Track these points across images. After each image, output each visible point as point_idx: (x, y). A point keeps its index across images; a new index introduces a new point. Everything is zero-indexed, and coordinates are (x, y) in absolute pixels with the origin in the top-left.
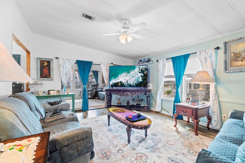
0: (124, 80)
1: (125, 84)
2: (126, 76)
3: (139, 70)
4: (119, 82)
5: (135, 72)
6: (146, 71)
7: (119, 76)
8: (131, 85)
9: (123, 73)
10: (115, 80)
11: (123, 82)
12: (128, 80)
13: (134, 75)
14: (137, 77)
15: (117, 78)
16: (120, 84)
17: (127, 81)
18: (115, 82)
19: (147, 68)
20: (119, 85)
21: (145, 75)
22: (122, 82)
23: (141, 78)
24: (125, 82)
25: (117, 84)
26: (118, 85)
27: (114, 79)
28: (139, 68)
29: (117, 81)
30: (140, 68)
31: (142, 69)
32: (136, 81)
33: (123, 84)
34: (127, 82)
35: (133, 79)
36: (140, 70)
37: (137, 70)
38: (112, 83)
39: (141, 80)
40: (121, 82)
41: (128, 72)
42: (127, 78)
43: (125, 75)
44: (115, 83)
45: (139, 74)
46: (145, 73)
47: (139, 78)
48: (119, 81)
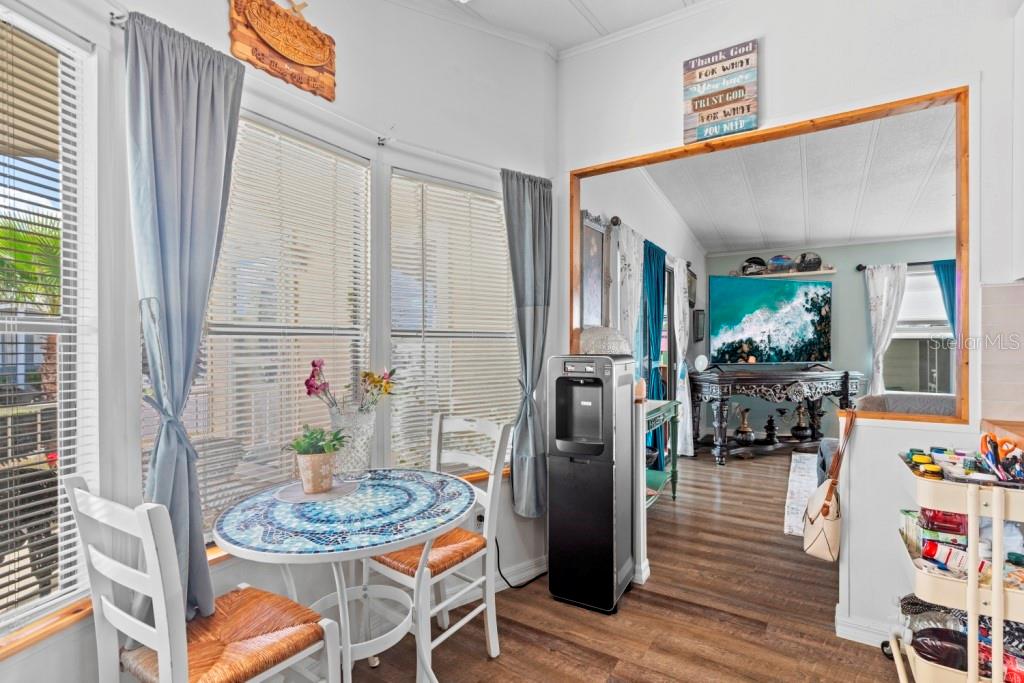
0: (759, 333)
1: (762, 346)
2: (767, 321)
3: (807, 301)
4: (744, 340)
5: (793, 309)
6: (827, 307)
7: (744, 319)
8: (781, 351)
9: (757, 312)
10: (730, 333)
11: (757, 339)
12: (772, 332)
13: (790, 319)
14: (799, 324)
15: (737, 327)
16: (746, 348)
17: (769, 336)
18: (730, 341)
19: (828, 295)
20: (743, 352)
21: (822, 318)
22: (754, 339)
23: (811, 329)
24: (762, 341)
25: (737, 348)
26: (739, 351)
27: (726, 330)
28: (806, 294)
29: (737, 338)
30: (811, 296)
31: (815, 300)
32: (796, 339)
33: (757, 348)
34: (769, 342)
35: (789, 332)
36: (810, 302)
37: (799, 301)
38: (720, 345)
39: (810, 334)
40: (750, 341)
41: (774, 308)
42: (770, 327)
43: (762, 319)
44: (733, 343)
45: (806, 313)
46: (823, 312)
47: (804, 328)
48: (744, 337)
